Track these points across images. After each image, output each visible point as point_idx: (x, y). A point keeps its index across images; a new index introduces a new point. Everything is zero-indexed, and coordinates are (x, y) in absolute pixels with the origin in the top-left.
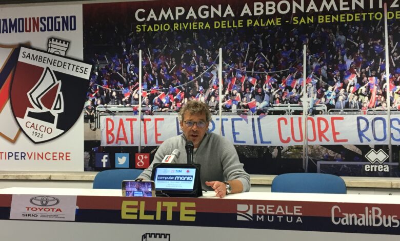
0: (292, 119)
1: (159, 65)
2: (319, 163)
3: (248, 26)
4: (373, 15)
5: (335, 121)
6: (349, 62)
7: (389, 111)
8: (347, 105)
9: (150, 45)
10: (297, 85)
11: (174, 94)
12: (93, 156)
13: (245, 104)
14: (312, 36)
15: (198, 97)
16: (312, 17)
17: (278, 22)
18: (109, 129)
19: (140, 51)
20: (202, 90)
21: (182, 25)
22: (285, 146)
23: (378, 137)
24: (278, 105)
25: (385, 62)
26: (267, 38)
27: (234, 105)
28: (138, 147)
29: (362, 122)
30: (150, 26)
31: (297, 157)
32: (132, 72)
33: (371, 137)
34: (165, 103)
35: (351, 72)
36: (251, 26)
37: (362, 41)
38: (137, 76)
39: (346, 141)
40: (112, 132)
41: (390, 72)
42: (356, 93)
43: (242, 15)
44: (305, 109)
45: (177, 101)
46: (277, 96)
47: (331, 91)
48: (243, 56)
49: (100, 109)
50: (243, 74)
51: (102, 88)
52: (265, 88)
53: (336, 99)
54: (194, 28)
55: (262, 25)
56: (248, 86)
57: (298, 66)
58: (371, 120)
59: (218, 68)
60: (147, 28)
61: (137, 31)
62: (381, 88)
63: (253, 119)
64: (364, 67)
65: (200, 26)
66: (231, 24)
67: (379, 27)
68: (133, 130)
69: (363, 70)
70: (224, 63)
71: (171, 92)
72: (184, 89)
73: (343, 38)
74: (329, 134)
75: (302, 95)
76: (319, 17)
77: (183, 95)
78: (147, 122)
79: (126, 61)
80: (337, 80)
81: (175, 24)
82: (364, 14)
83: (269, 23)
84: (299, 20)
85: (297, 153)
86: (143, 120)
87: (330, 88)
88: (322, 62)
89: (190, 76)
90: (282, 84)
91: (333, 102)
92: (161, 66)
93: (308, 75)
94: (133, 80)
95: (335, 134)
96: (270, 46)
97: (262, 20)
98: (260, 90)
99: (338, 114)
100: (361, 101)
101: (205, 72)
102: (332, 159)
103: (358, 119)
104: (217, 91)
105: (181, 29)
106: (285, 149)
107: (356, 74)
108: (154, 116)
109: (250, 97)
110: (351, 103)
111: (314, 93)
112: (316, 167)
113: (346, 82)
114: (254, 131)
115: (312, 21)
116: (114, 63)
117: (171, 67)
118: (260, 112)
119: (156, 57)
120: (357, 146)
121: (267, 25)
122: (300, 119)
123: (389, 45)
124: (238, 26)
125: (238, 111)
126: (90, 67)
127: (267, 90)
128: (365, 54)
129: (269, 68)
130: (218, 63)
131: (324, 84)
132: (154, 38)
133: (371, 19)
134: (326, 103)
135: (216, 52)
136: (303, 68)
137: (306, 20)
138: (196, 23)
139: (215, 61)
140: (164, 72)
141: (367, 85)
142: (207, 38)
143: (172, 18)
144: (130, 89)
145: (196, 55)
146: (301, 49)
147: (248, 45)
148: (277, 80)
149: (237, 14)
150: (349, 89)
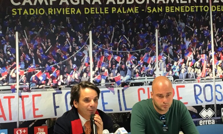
0: (148, 89)
1: (36, 46)
3: (113, 12)
4: (203, 8)
5: (179, 89)
6: (188, 43)
7: (214, 79)
8: (187, 76)
9: (26, 27)
10: (152, 62)
11: (51, 72)
13: (112, 78)
14: (161, 22)
15: (72, 74)
16: (161, 7)
17: (136, 10)
19: (17, 33)
20: (75, 67)
21: (56, 10)
23: (208, 99)
24: (138, 78)
25: (211, 43)
26: (128, 23)
27: (103, 79)
28: (16, 122)
29: (198, 89)
30: (26, 10)
32: (9, 53)
33: (203, 100)
34: (42, 80)
35: (189, 50)
36: (115, 13)
37: (196, 27)
38: (14, 56)
39: (187, 103)
41: (215, 50)
42: (193, 67)
43: (108, 3)
45: (53, 78)
46: (137, 70)
47: (176, 66)
48: (109, 38)
50: (110, 53)
52: (128, 64)
54: (67, 13)
55: (124, 12)
56: (114, 63)
57: (152, 46)
58: (203, 87)
59: (89, 48)
60: (22, 12)
61: (13, 14)
62: (209, 63)
63: (118, 91)
64: (198, 47)
65: (72, 11)
66: (99, 11)
67: (207, 17)
68: (11, 106)
69: (197, 49)
70: (94, 44)
71: (47, 70)
72: (59, 67)
73: (183, 24)
75: (156, 69)
76: (166, 7)
77: (58, 72)
78: (25, 99)
79: (2, 42)
80: (180, 57)
81: (49, 9)
82: (197, 7)
83: (129, 11)
84: (152, 9)
86: (20, 97)
87: (175, 63)
88: (169, 43)
89: (65, 56)
90: (141, 60)
91: (177, 74)
92: (38, 47)
93: (159, 53)
94: (10, 60)
95: (179, 98)
96: (130, 30)
97: (123, 8)
98: (123, 66)
99: (181, 83)
100: (196, 73)
101: (78, 52)
103: (195, 86)
104: (88, 68)
105: (55, 13)
107: (192, 52)
108: (31, 92)
109: (116, 73)
110: (190, 75)
111: (164, 67)
113: (186, 58)
114: (119, 100)
115: (161, 10)
117: (47, 47)
118: (124, 85)
119: (32, 39)
120: (194, 107)
121: (128, 12)
123: (214, 30)
124: (104, 12)
125: (106, 85)
127: (129, 66)
128: (198, 37)
129: (131, 48)
130: (88, 43)
131: (171, 60)
132: (30, 21)
133: (201, 11)
134: (173, 75)
135: (87, 34)
136: (155, 48)
137: (157, 10)
138: (69, 9)
139: (86, 42)
140: (40, 52)
141: (199, 60)
142: (78, 22)
143: (47, 4)
144: (7, 69)
145: (69, 37)
146: (154, 33)
147: (113, 28)
148: (136, 58)
149: (103, 2)
150: (188, 64)
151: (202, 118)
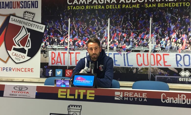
0: (143, 54)
1: (79, 26)
2: (156, 76)
3: (123, 8)
4: (185, 4)
5: (165, 56)
6: (173, 27)
8: (171, 48)
9: (74, 16)
10: (146, 38)
11: (86, 41)
12: (45, 70)
13: (120, 46)
14: (154, 13)
16: (155, 4)
17: (138, 6)
18: (53, 57)
19: (69, 19)
21: (90, 7)
22: (140, 68)
23: (186, 64)
24: (137, 47)
26: (132, 14)
27: (115, 46)
28: (67, 66)
29: (178, 57)
30: (74, 7)
31: (146, 73)
33: (182, 64)
34: (81, 45)
35: (174, 31)
36: (125, 8)
37: (179, 16)
38: (67, 31)
39: (170, 66)
40: (55, 59)
42: (176, 42)
43: (120, 2)
44: (150, 50)
46: (136, 43)
47: (163, 41)
48: (120, 23)
49: (49, 47)
50: (120, 31)
51: (50, 37)
52: (131, 38)
53: (166, 45)
54: (96, 8)
55: (130, 7)
56: (122, 37)
57: (147, 28)
58: (183, 56)
59: (107, 28)
60: (73, 8)
61: (68, 9)
62: (188, 40)
63: (124, 54)
64: (180, 29)
65: (99, 7)
66: (114, 7)
67: (188, 10)
68: (65, 58)
69: (179, 31)
70: (111, 26)
71: (84, 40)
73: (170, 15)
74: (162, 62)
75: (149, 43)
76: (158, 4)
78: (72, 54)
79: (62, 24)
80: (167, 36)
81: (87, 6)
82: (181, 3)
84: (148, 5)
85: (145, 71)
86: (70, 53)
87: (163, 39)
88: (159, 27)
89: (94, 32)
90: (139, 37)
91: (164, 46)
92: (79, 27)
93: (152, 33)
94: (65, 33)
95: (165, 62)
96: (133, 18)
97: (130, 5)
98: (128, 40)
99: (167, 52)
100: (178, 46)
101: (101, 30)
102: (163, 74)
103: (176, 55)
104: (107, 39)
105: (90, 9)
106: (140, 69)
107: (176, 33)
108: (75, 51)
109: (123, 43)
110: (173, 47)
111: (155, 42)
112: (155, 78)
113: (171, 36)
114: (124, 60)
115: (155, 6)
116: (56, 25)
117: (85, 27)
118: (128, 51)
119: (77, 22)
120: (175, 68)
121: (132, 7)
122: (147, 54)
124: (118, 7)
125: (117, 50)
126: (44, 26)
127: (131, 39)
128: (180, 23)
129: (133, 29)
130: (107, 26)
131: (160, 37)
132: (76, 13)
133: (184, 6)
134: (161, 47)
135: (107, 20)
136: (149, 29)
137: (152, 6)
138: (97, 6)
139: (106, 25)
140: (81, 29)
141: (181, 38)
142: (102, 13)
143: (86, 3)
144: (64, 38)
145: (97, 21)
146: (149, 20)
147: (123, 17)
148: (136, 35)
149: (118, 2)
150: (172, 40)
151: (181, 76)
